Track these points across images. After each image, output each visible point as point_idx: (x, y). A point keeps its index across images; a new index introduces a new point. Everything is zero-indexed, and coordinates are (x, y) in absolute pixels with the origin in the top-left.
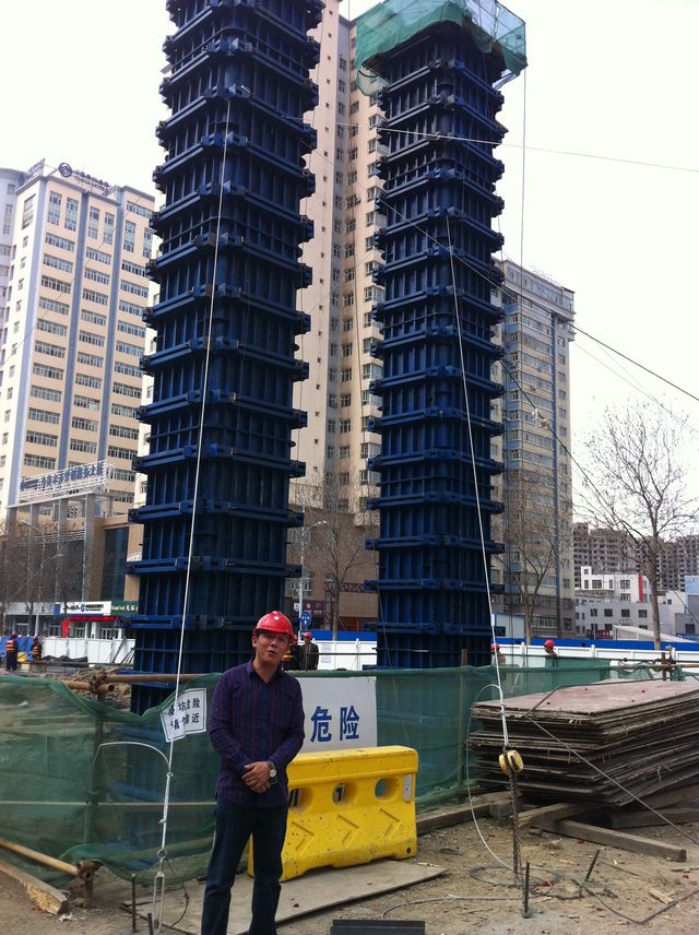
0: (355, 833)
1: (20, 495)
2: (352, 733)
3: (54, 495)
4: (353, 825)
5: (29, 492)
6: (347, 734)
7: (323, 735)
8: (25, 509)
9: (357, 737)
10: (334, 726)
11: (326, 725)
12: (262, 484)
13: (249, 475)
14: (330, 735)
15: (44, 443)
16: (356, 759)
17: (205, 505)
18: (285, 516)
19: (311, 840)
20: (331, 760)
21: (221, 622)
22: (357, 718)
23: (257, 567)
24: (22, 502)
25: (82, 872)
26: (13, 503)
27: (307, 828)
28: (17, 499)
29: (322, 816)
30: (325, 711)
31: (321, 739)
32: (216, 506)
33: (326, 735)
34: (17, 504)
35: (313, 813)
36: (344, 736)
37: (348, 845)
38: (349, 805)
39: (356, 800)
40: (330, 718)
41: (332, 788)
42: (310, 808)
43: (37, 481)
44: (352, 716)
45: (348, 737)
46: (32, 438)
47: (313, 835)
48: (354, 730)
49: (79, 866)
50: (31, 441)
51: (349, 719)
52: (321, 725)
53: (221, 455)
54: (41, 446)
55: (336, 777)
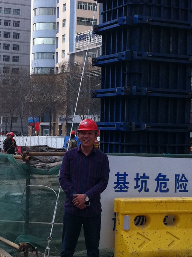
0: (177, 242)
1: (76, 45)
2: (183, 189)
3: (97, 44)
4: (176, 238)
5: (81, 43)
6: (180, 189)
7: (163, 189)
8: (80, 54)
9: (187, 191)
10: (171, 184)
11: (165, 184)
12: (171, 39)
13: (162, 34)
14: (168, 189)
15: (89, 9)
16: (178, 202)
17: (132, 54)
18: (188, 59)
19: (148, 243)
20: (161, 202)
21: (144, 127)
22: (187, 181)
23: (170, 93)
24: (77, 49)
25: (21, 248)
26: (73, 51)
27: (146, 236)
28: (75, 48)
29: (157, 231)
30: (165, 176)
31: (161, 191)
32: (138, 55)
33: (165, 189)
34: (75, 51)
35: (151, 229)
36: (178, 190)
37: (172, 247)
38: (175, 227)
39: (178, 225)
40: (168, 180)
41: (163, 217)
42: (149, 226)
43: (86, 35)
44: (183, 179)
45: (180, 191)
46: (81, 6)
47: (150, 240)
48: (185, 187)
49: (19, 245)
50: (81, 8)
51: (181, 181)
52: (161, 183)
53: (140, 22)
54: (87, 11)
55: (165, 211)
